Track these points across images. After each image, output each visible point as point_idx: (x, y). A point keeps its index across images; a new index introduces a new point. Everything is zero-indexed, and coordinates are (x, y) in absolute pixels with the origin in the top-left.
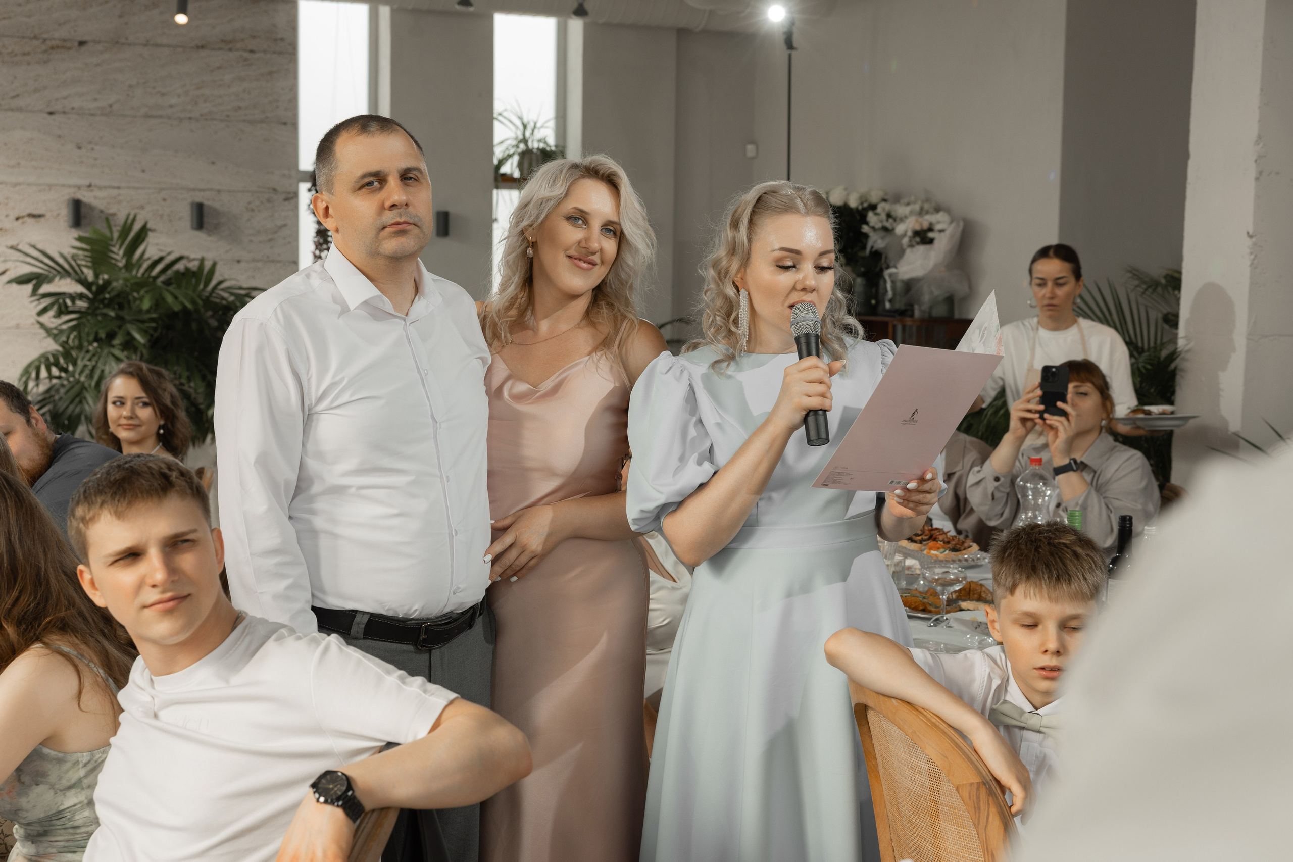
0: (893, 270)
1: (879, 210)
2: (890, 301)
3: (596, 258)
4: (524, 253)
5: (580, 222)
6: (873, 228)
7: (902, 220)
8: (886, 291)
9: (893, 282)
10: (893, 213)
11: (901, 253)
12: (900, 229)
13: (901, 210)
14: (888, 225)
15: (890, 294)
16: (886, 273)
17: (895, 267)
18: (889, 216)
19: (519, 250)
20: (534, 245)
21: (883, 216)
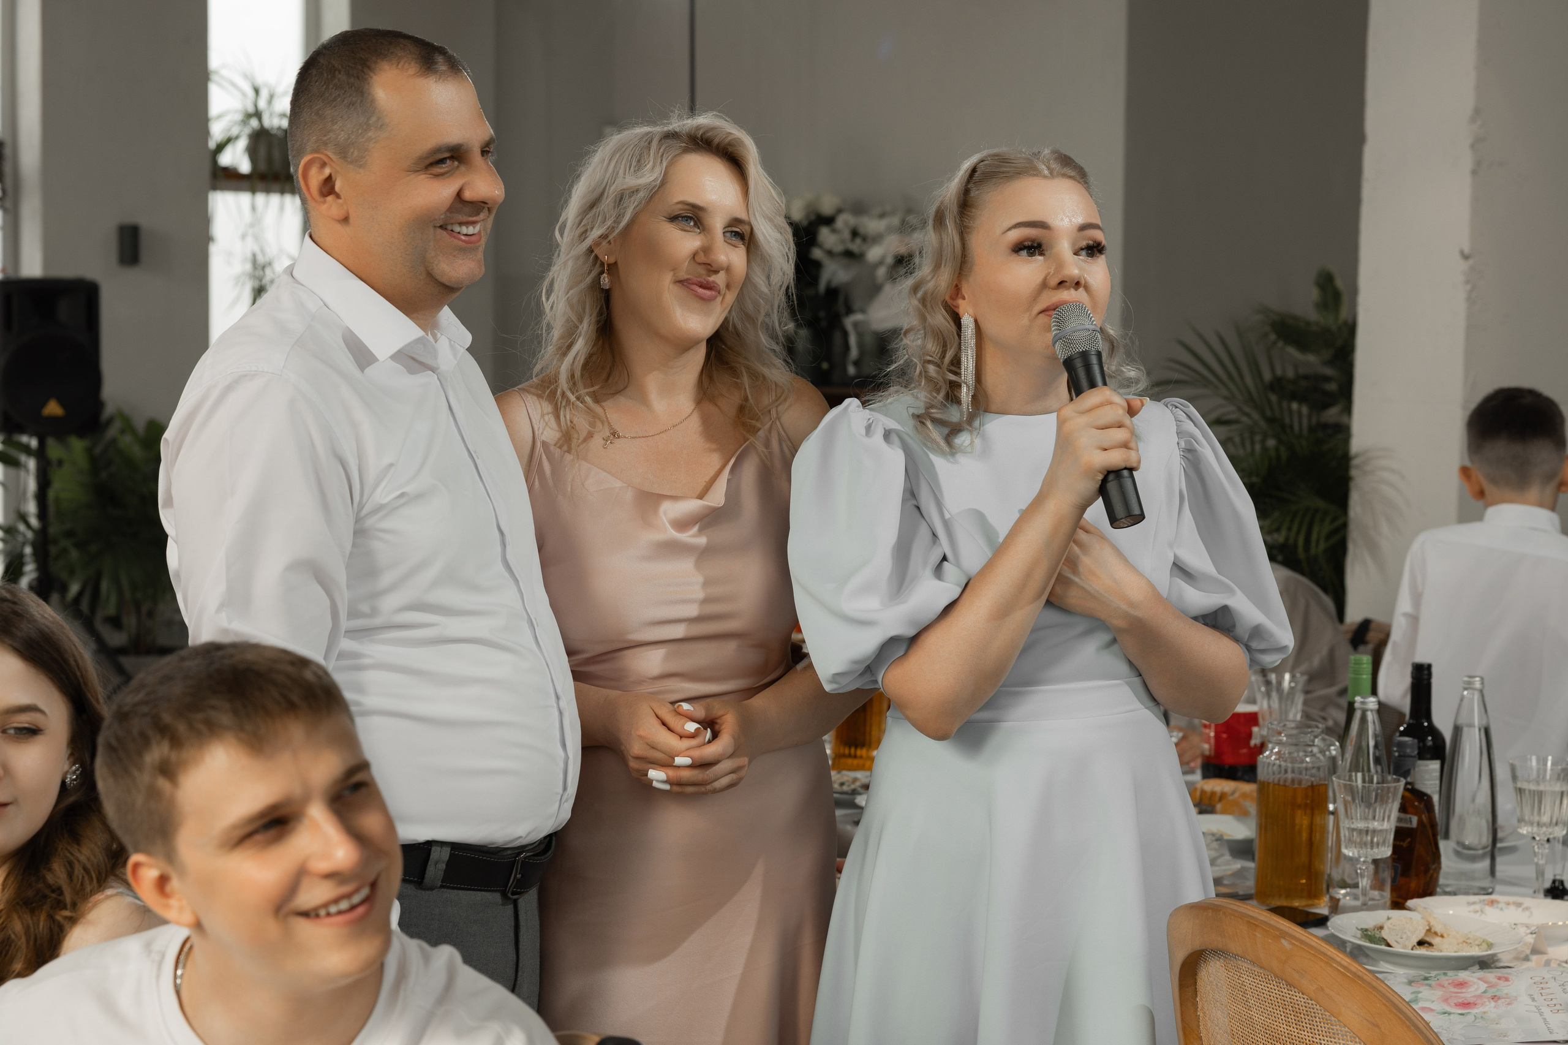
0: (858, 317)
1: (840, 223)
2: (856, 363)
3: (720, 279)
4: (596, 283)
5: (692, 224)
6: (830, 253)
7: (877, 239)
8: (847, 347)
9: (860, 335)
10: (862, 230)
11: (875, 289)
12: (874, 253)
13: (872, 225)
14: (855, 247)
15: (854, 353)
16: (849, 322)
17: (863, 311)
18: (855, 234)
19: (589, 279)
20: (613, 268)
21: (847, 235)
